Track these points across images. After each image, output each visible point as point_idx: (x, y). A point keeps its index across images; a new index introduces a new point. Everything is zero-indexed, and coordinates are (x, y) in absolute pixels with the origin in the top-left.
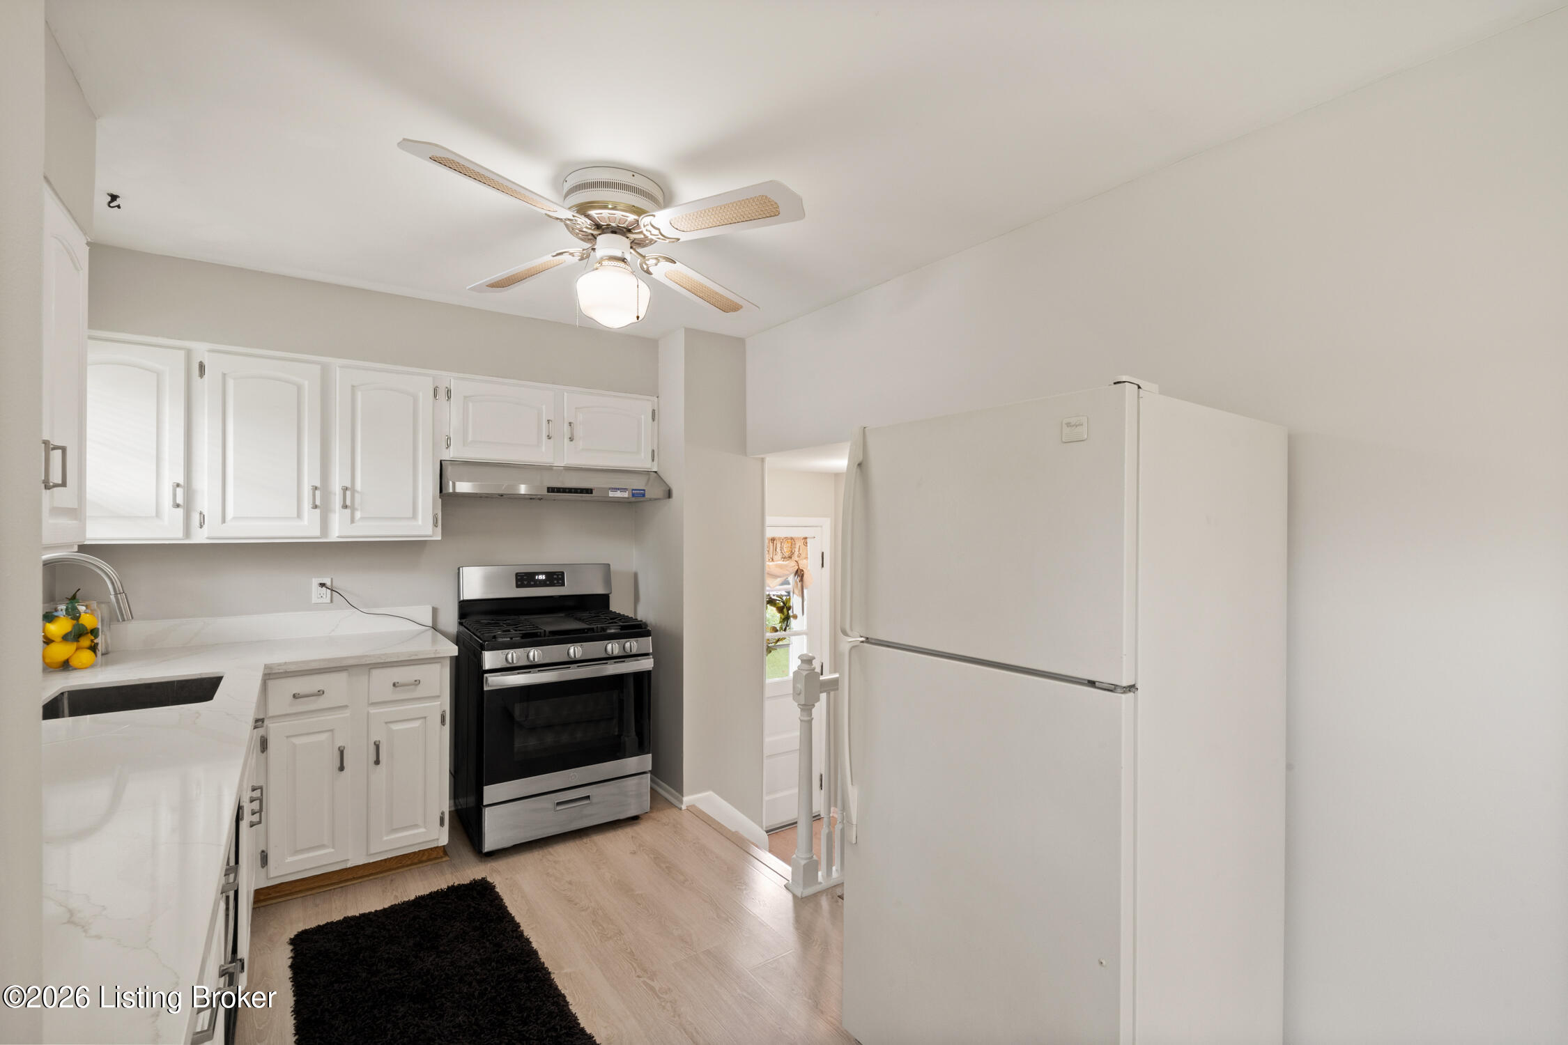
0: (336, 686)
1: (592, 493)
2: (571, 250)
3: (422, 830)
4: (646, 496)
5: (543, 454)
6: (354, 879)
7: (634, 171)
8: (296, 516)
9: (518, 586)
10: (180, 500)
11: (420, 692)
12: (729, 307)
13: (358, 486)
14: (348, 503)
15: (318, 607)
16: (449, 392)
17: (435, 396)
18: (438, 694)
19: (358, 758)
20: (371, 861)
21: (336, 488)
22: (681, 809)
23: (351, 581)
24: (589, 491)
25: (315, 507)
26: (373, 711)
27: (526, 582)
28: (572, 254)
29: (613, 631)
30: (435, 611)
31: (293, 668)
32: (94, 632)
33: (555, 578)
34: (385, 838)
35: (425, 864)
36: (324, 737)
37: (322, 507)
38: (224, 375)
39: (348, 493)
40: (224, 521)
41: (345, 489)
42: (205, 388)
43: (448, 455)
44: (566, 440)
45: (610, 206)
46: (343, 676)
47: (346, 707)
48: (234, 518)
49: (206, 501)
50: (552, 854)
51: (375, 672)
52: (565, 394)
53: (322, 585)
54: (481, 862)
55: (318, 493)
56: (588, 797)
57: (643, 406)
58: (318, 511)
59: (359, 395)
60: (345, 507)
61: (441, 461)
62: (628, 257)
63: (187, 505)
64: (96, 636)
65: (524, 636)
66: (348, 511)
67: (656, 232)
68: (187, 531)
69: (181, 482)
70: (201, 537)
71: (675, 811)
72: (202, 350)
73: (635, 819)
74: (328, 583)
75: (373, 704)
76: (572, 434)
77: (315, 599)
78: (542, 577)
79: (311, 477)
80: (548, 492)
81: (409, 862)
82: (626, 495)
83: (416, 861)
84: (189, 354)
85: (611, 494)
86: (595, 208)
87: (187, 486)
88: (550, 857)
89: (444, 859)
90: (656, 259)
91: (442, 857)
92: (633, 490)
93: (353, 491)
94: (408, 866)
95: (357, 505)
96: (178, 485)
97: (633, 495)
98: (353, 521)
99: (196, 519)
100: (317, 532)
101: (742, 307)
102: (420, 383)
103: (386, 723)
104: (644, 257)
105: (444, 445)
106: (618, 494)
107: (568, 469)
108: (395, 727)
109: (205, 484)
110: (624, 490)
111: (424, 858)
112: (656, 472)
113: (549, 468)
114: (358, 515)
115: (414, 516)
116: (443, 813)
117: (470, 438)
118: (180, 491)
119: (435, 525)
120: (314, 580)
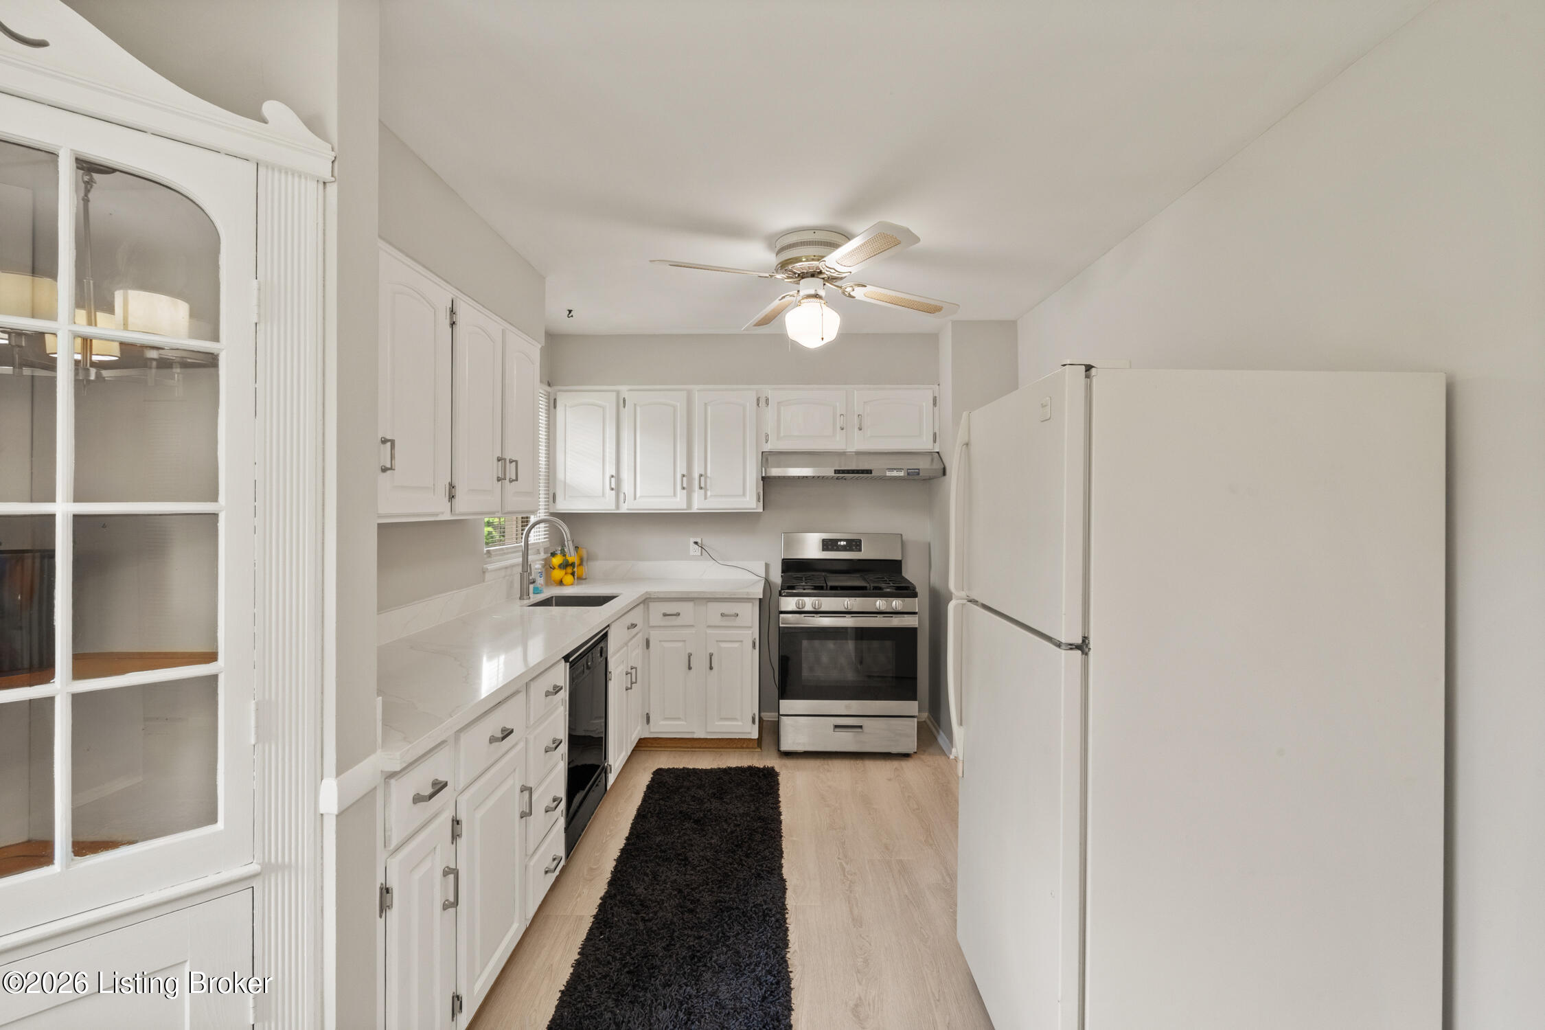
0: (686, 609)
1: (871, 473)
2: (791, 293)
3: (740, 723)
4: (921, 474)
5: (837, 443)
6: (700, 748)
7: (814, 229)
8: (673, 494)
9: (823, 550)
10: (613, 486)
11: (738, 622)
12: (933, 310)
13: (709, 475)
14: (703, 485)
15: (694, 558)
16: (767, 400)
17: (758, 405)
18: (750, 625)
19: (700, 663)
20: (708, 737)
21: (696, 476)
22: (949, 758)
23: (715, 541)
24: (869, 472)
25: (684, 488)
26: (709, 631)
27: (830, 547)
28: (791, 296)
29: (888, 590)
30: (767, 566)
31: (662, 596)
32: (573, 565)
33: (854, 545)
34: (717, 723)
35: (744, 750)
36: (680, 644)
37: (688, 489)
38: (635, 405)
39: (702, 478)
40: (635, 499)
41: (701, 475)
42: (626, 413)
43: (768, 447)
44: (856, 430)
45: (804, 260)
46: (690, 605)
47: (692, 626)
48: (640, 497)
49: (627, 487)
50: (828, 765)
51: (711, 605)
52: (856, 392)
53: (696, 543)
54: (780, 757)
55: (685, 479)
56: (861, 727)
57: (923, 395)
58: (685, 491)
59: (709, 408)
60: (701, 488)
61: (762, 452)
62: (822, 293)
63: (617, 489)
64: (574, 567)
65: (816, 588)
66: (703, 491)
67: (833, 271)
68: (618, 507)
69: (614, 474)
70: (624, 509)
71: (943, 758)
72: (624, 389)
73: (906, 756)
74: (699, 542)
75: (709, 627)
76: (860, 424)
77: (692, 553)
78: (843, 543)
79: (681, 469)
80: (835, 473)
81: (734, 746)
82: (902, 474)
83: (739, 746)
84: (618, 393)
85: (888, 474)
86: (791, 263)
87: (617, 477)
88: (826, 767)
89: (757, 750)
90: (851, 286)
91: (755, 748)
92: (908, 469)
93: (706, 477)
94: (733, 748)
95: (708, 487)
96: (612, 476)
97: (908, 474)
98: (706, 498)
99: (622, 496)
100: (685, 507)
101: (942, 307)
102: (747, 396)
103: (717, 641)
104: (841, 287)
105: (764, 441)
106: (895, 473)
107: (858, 453)
108: (724, 645)
109: (626, 475)
110: (900, 470)
111: (745, 746)
112: (938, 453)
113: (842, 454)
114: (709, 493)
115: (744, 494)
116: (754, 714)
117: (782, 434)
118: (613, 480)
119: (758, 500)
120: (691, 539)
